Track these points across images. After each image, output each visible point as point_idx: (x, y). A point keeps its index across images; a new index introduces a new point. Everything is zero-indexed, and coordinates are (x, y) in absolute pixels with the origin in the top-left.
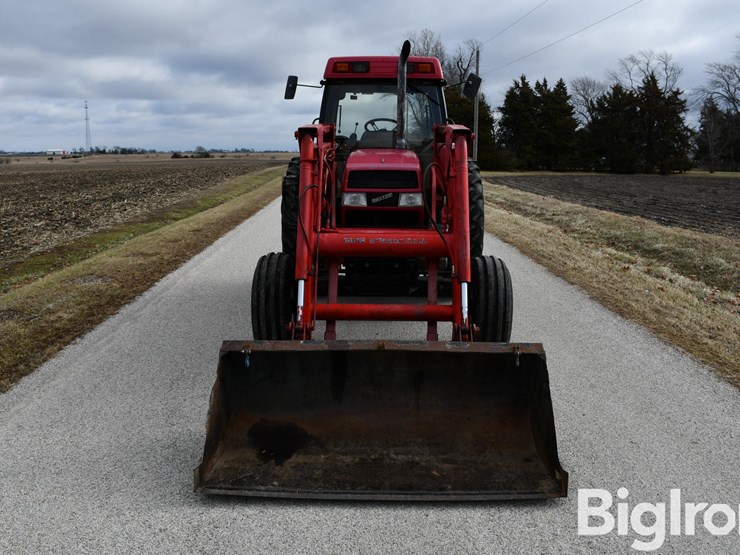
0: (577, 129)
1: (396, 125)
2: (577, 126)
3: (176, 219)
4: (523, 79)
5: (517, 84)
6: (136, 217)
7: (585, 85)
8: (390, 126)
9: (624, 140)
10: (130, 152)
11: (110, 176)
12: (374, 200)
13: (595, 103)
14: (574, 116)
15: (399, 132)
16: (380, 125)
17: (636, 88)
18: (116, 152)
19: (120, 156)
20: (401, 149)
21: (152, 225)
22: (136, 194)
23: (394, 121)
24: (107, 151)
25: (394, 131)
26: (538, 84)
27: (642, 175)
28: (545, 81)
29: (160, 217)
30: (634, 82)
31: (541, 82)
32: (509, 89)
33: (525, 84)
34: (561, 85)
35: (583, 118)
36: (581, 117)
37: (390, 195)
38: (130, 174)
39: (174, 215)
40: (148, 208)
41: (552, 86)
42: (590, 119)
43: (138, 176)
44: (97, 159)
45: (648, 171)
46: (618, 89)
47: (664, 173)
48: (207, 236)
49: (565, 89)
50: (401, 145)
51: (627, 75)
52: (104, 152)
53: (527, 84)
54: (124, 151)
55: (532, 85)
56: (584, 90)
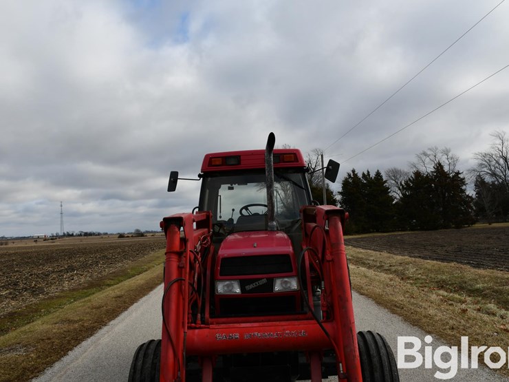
0: (394, 202)
1: (267, 208)
2: (393, 200)
3: (109, 285)
4: (353, 171)
5: (349, 175)
6: (80, 284)
7: (395, 173)
8: (262, 210)
9: (427, 207)
10: (90, 234)
11: (70, 253)
12: (248, 287)
13: (403, 183)
14: (390, 194)
15: (270, 215)
16: (253, 210)
17: (429, 172)
18: (80, 235)
19: (83, 237)
20: (272, 231)
21: (90, 291)
22: (85, 266)
23: (265, 206)
24: (75, 234)
25: (265, 215)
26: (363, 174)
27: (443, 230)
28: (368, 172)
29: (98, 285)
30: (428, 168)
31: (366, 173)
32: (344, 179)
33: (355, 175)
34: (378, 174)
35: (396, 194)
36: (395, 195)
37: (264, 281)
38: (84, 251)
39: (108, 282)
40: (90, 277)
41: (373, 175)
42: (401, 195)
43: (90, 252)
44: (68, 241)
45: (446, 227)
46: (418, 174)
47: (458, 227)
48: (125, 302)
49: (381, 177)
50: (272, 227)
51: (422, 164)
52: (72, 235)
53: (356, 175)
54: (86, 234)
55: (360, 176)
56: (394, 176)
